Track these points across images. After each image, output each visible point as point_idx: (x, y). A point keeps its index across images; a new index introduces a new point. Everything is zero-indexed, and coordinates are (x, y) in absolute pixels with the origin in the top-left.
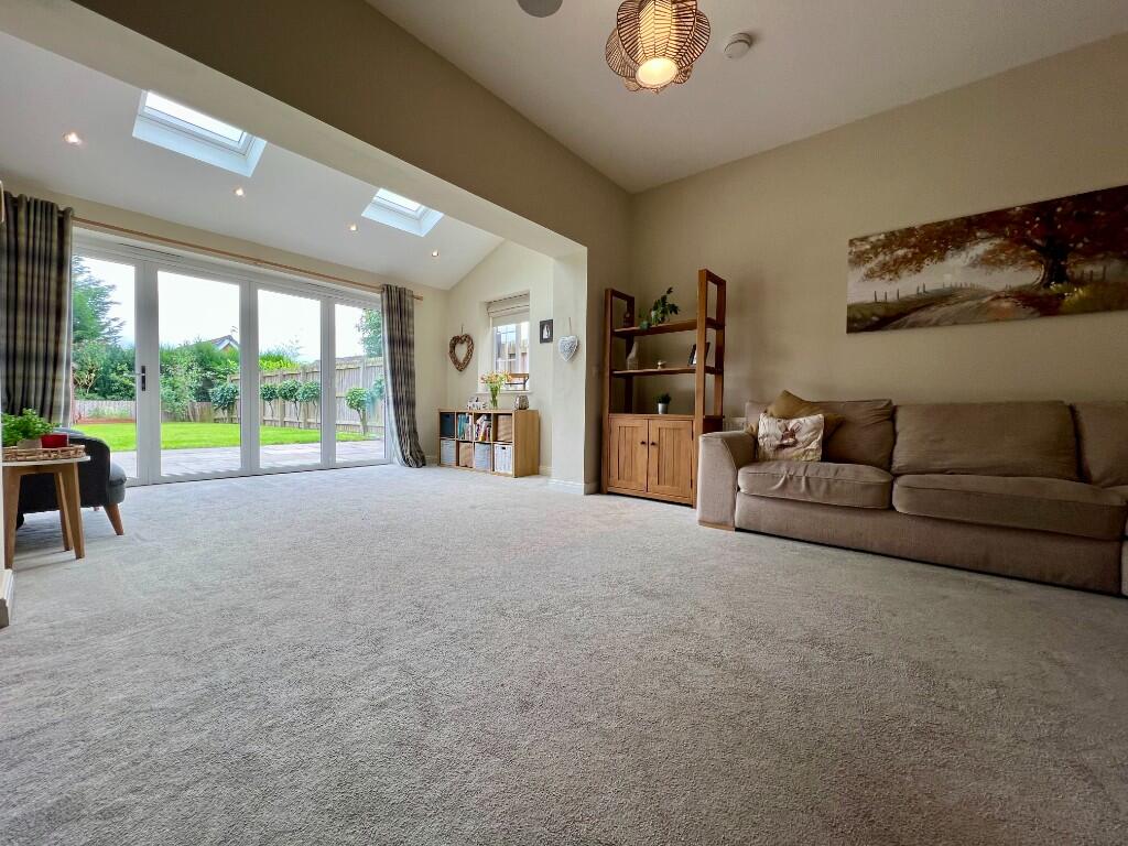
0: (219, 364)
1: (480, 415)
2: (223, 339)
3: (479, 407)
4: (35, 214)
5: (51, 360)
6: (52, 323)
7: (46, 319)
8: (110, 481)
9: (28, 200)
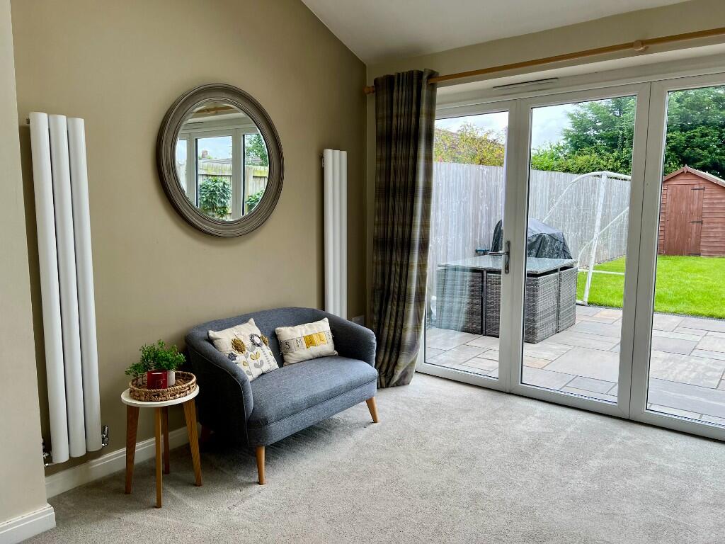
4: (402, 91)
5: (407, 245)
6: (409, 204)
7: (405, 202)
8: (248, 421)
9: (399, 74)
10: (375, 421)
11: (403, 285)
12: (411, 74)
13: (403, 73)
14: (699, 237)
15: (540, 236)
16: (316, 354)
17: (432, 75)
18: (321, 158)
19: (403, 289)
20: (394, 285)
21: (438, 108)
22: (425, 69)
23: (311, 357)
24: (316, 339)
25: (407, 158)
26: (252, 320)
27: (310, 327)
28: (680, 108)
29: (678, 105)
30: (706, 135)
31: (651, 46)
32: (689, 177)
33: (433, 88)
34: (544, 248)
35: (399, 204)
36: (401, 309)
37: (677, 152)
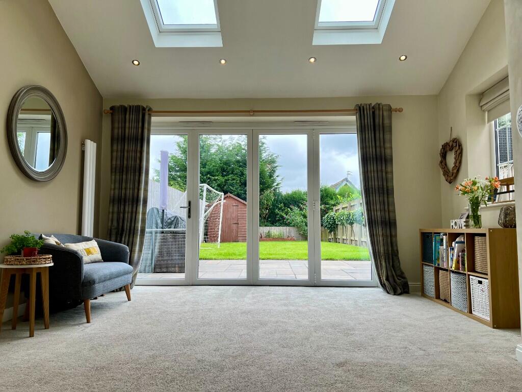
0: (332, 199)
1: (458, 235)
2: (342, 181)
3: (459, 225)
4: (132, 114)
5: (135, 201)
6: (137, 178)
7: (135, 176)
8: (83, 282)
9: (130, 107)
10: (129, 300)
11: (133, 225)
12: (138, 107)
13: (133, 106)
14: (237, 232)
15: (176, 217)
16: (93, 260)
17: (150, 110)
18: (83, 144)
19: (132, 228)
20: (127, 225)
21: (152, 128)
22: (147, 106)
23: (90, 261)
24: (92, 250)
25: (136, 152)
26: (52, 236)
27: (86, 244)
28: (221, 163)
29: (220, 162)
30: (234, 179)
31: (256, 113)
32: (231, 199)
33: (150, 116)
34: (178, 224)
35: (130, 176)
36: (131, 239)
37: (221, 188)
